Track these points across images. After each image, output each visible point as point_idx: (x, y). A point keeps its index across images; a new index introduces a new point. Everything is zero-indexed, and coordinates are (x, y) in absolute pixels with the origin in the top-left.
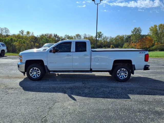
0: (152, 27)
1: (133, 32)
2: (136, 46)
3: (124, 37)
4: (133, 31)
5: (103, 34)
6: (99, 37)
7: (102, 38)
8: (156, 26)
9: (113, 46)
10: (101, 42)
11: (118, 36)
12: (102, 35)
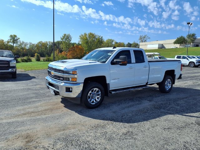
0: (82, 35)
1: (62, 39)
2: (67, 55)
3: (48, 44)
4: (62, 37)
5: (19, 39)
6: (14, 43)
7: (19, 43)
8: (86, 34)
9: (38, 55)
10: (18, 49)
11: (39, 43)
12: (17, 40)
